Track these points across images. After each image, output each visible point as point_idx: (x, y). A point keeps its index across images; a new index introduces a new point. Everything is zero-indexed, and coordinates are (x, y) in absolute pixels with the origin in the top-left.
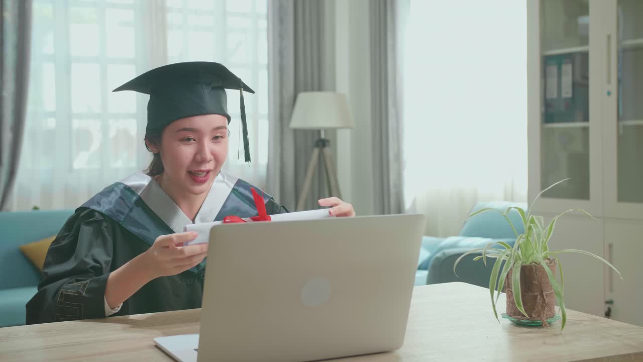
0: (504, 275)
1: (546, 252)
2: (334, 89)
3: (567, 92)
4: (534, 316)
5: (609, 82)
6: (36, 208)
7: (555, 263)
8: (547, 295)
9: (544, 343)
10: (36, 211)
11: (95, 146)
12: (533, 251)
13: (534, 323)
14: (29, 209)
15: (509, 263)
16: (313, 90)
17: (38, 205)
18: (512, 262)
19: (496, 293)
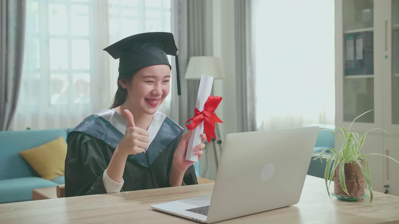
0: (334, 169)
1: (358, 155)
2: (212, 54)
3: (360, 56)
4: (352, 194)
5: (386, 50)
6: (28, 129)
7: (365, 162)
8: (360, 182)
9: (360, 211)
10: (28, 131)
11: (64, 89)
12: (351, 154)
13: (352, 199)
14: (24, 129)
15: (336, 161)
16: (199, 55)
17: (30, 127)
18: (339, 161)
19: (328, 181)
